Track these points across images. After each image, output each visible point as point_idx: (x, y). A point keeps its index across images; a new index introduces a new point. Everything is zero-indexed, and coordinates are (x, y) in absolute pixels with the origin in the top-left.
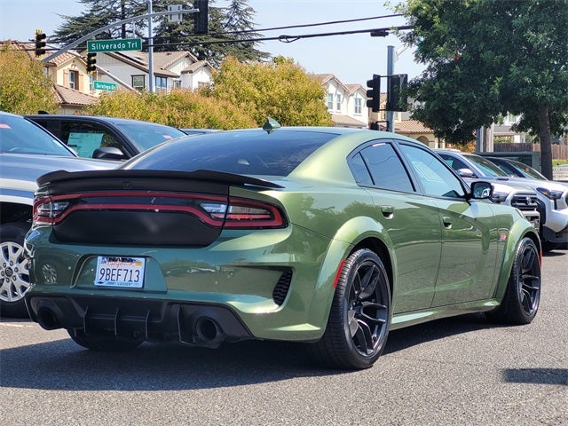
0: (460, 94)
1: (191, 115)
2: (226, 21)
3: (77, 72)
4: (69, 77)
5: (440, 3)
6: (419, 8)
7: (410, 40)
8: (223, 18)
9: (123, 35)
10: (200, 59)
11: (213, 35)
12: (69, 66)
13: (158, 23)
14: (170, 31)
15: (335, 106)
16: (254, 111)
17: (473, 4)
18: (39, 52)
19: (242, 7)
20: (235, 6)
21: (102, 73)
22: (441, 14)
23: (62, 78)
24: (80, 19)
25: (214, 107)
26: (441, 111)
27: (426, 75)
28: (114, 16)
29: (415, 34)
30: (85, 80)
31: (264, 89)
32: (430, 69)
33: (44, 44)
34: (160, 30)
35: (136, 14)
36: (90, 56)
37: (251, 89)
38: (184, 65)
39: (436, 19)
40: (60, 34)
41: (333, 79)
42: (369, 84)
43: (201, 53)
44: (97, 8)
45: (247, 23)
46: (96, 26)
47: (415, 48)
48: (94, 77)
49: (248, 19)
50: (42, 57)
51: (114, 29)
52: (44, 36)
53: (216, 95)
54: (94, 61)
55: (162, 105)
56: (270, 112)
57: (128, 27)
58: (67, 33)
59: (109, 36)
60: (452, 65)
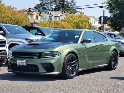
0: (118, 20)
1: (58, 25)
2: (70, 4)
3: (38, 16)
4: (36, 17)
5: (114, 1)
6: (109, 2)
7: (107, 9)
8: (69, 4)
9: (48, 8)
10: (64, 13)
11: (67, 8)
12: (36, 15)
13: (55, 5)
14: (58, 7)
15: (94, 23)
16: (72, 24)
17: (121, 1)
18: (29, 12)
19: (74, 1)
20: (72, 1)
21: (43, 16)
22: (114, 3)
23: (35, 17)
24: (39, 4)
25: (63, 24)
26: (114, 24)
27: (111, 16)
28: (46, 4)
29: (109, 7)
30: (39, 17)
31: (75, 20)
32: (112, 15)
33: (30, 10)
34: (56, 7)
35: (51, 3)
36: (40, 13)
37: (72, 20)
38: (61, 14)
39: (113, 4)
40: (35, 8)
41: (93, 17)
42: (99, 18)
43: (65, 11)
44: (42, 2)
45: (75, 5)
46: (42, 6)
47: (109, 10)
48: (41, 17)
49: (75, 4)
50: (30, 13)
51: (46, 6)
52: (30, 8)
53: (64, 21)
54: (41, 14)
55: (53, 23)
56: (76, 25)
57: (49, 6)
58: (36, 7)
59: (45, 8)
60: (116, 14)
